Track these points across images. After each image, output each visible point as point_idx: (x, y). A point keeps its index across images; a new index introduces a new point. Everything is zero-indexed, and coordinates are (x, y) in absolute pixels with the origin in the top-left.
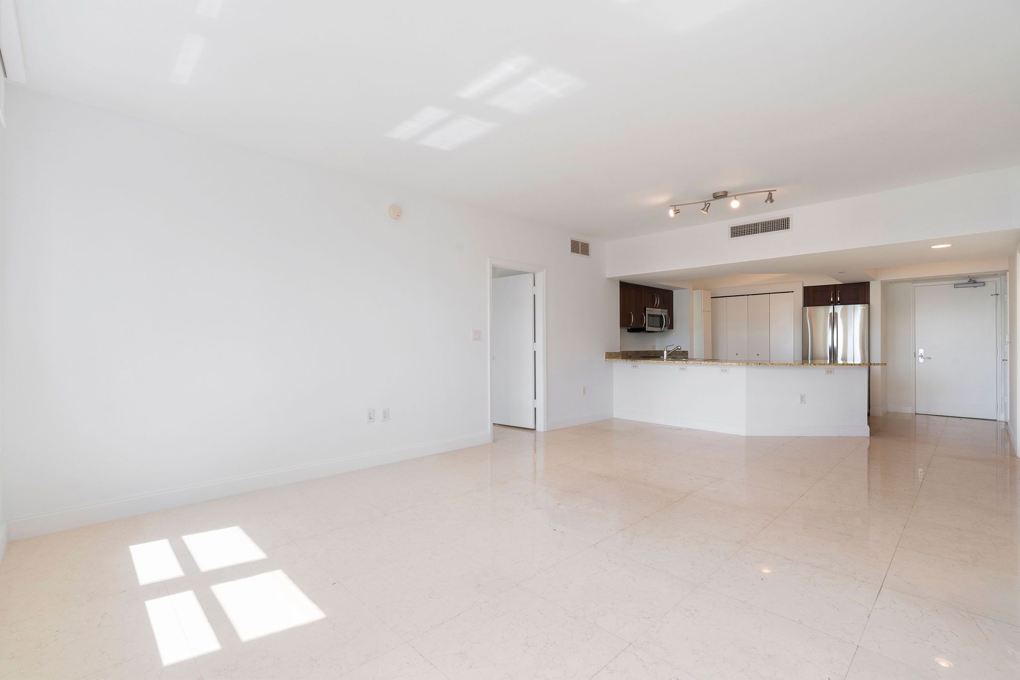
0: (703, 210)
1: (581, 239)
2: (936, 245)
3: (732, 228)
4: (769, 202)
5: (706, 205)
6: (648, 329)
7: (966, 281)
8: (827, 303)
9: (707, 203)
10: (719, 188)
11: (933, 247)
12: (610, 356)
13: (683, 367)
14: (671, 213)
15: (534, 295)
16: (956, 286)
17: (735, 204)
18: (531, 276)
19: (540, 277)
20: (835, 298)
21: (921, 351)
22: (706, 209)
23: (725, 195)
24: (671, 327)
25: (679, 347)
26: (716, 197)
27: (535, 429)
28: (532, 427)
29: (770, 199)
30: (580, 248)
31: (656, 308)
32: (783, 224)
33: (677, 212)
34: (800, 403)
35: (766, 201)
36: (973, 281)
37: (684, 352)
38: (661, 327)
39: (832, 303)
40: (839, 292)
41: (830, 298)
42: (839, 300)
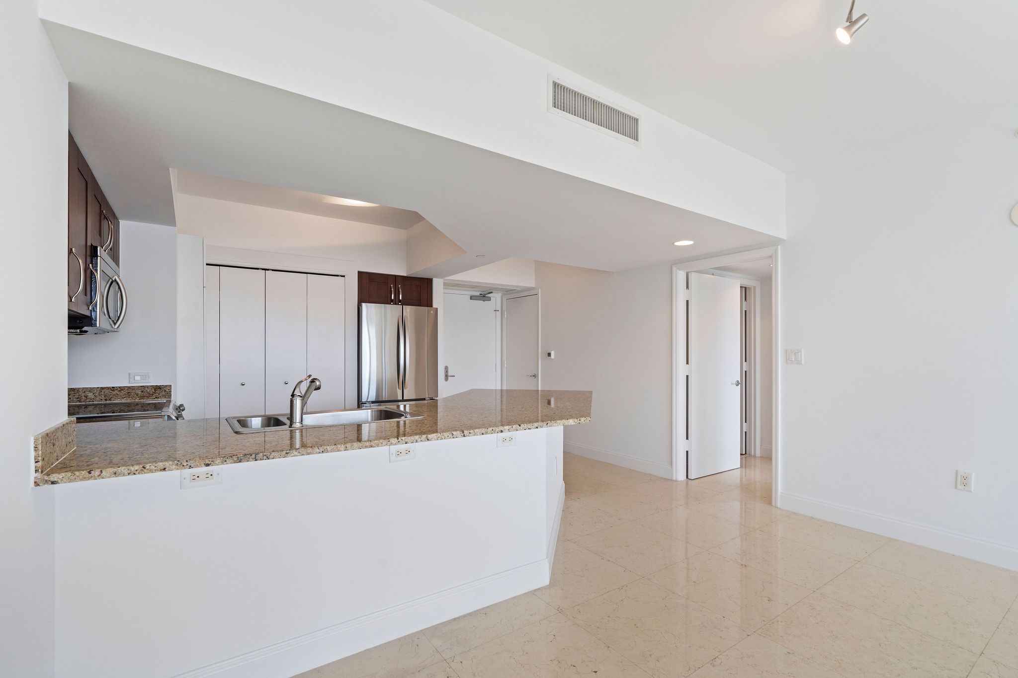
6: (98, 320)
7: (478, 294)
8: (386, 301)
16: (472, 298)
20: (397, 295)
36: (484, 295)
39: (392, 301)
40: (401, 287)
41: (389, 294)
42: (401, 298)
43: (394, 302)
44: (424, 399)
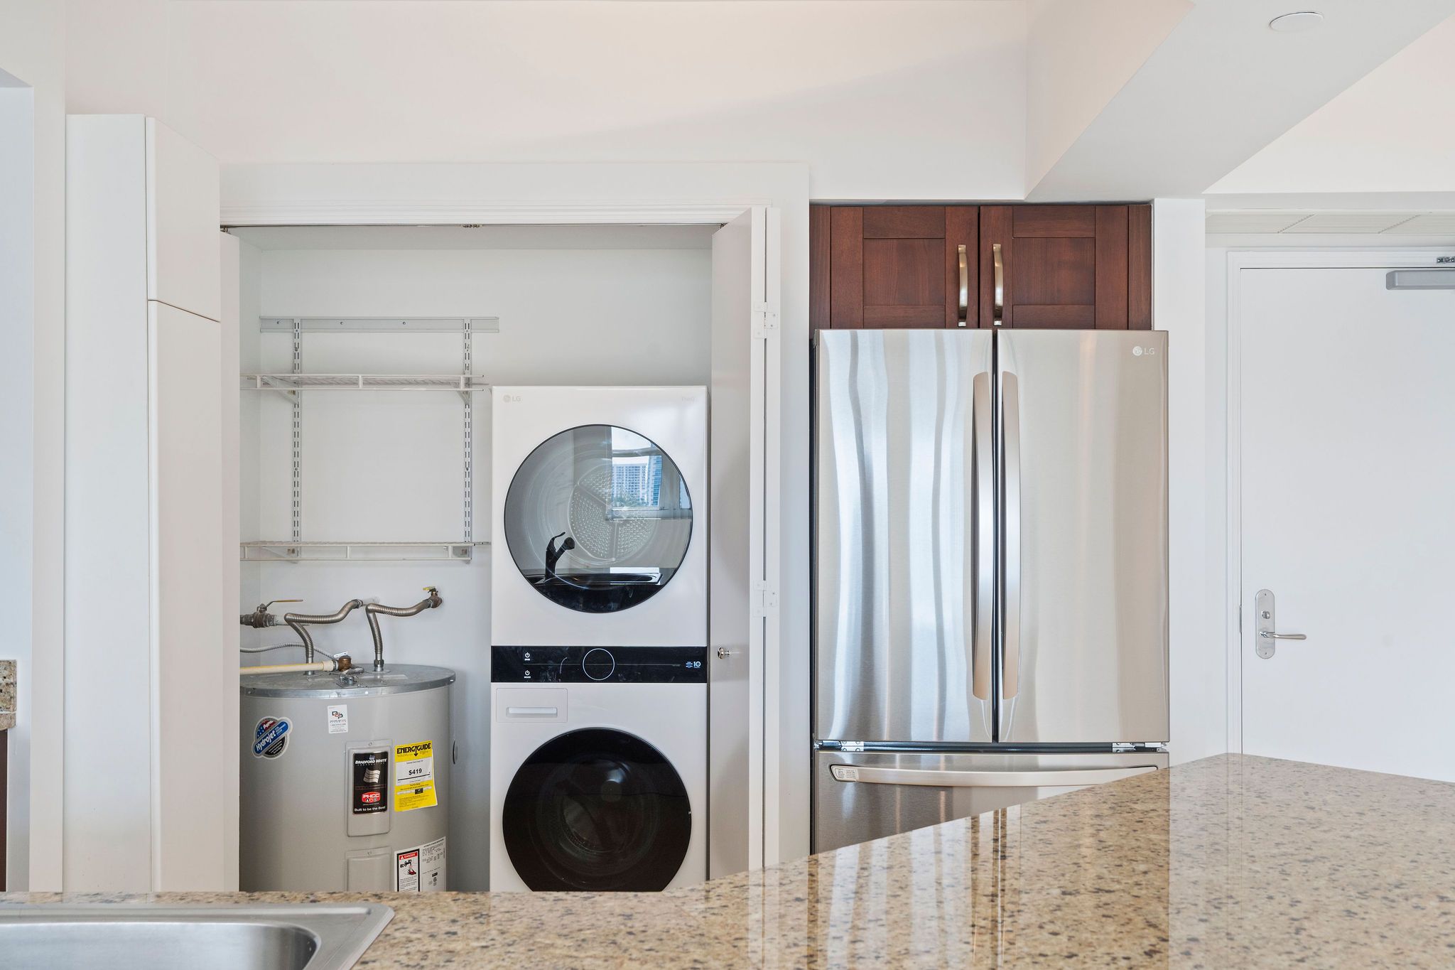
20: (981, 287)
39: (962, 315)
40: (1002, 251)
41: (950, 287)
42: (999, 300)
43: (972, 316)
44: (1106, 748)
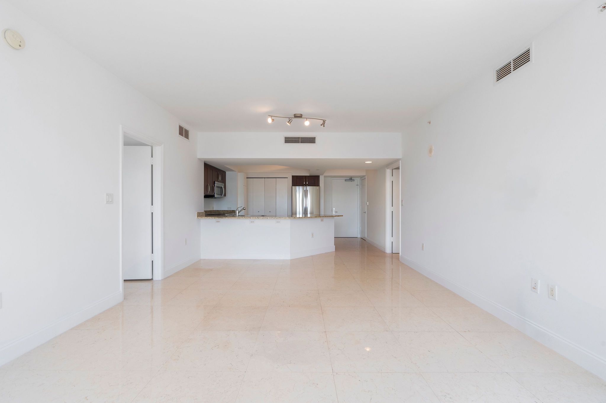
0: (288, 122)
1: (185, 126)
2: (367, 161)
3: (286, 138)
4: (323, 126)
5: (290, 120)
6: (216, 196)
7: (349, 179)
8: (302, 185)
9: (290, 119)
10: (298, 112)
11: (366, 162)
12: (199, 215)
13: (252, 221)
14: (270, 120)
15: (152, 165)
16: (346, 180)
17: (307, 123)
18: (150, 148)
19: (158, 150)
20: (306, 183)
21: (334, 209)
22: (290, 122)
23: (301, 116)
24: (225, 195)
25: (245, 208)
26: (296, 116)
27: (152, 279)
28: (150, 278)
29: (323, 124)
30: (184, 132)
31: (219, 182)
32: (312, 140)
33: (273, 120)
34: (312, 238)
35: (321, 125)
36: (351, 179)
37: (233, 211)
38: (221, 195)
39: (304, 185)
40: (307, 180)
